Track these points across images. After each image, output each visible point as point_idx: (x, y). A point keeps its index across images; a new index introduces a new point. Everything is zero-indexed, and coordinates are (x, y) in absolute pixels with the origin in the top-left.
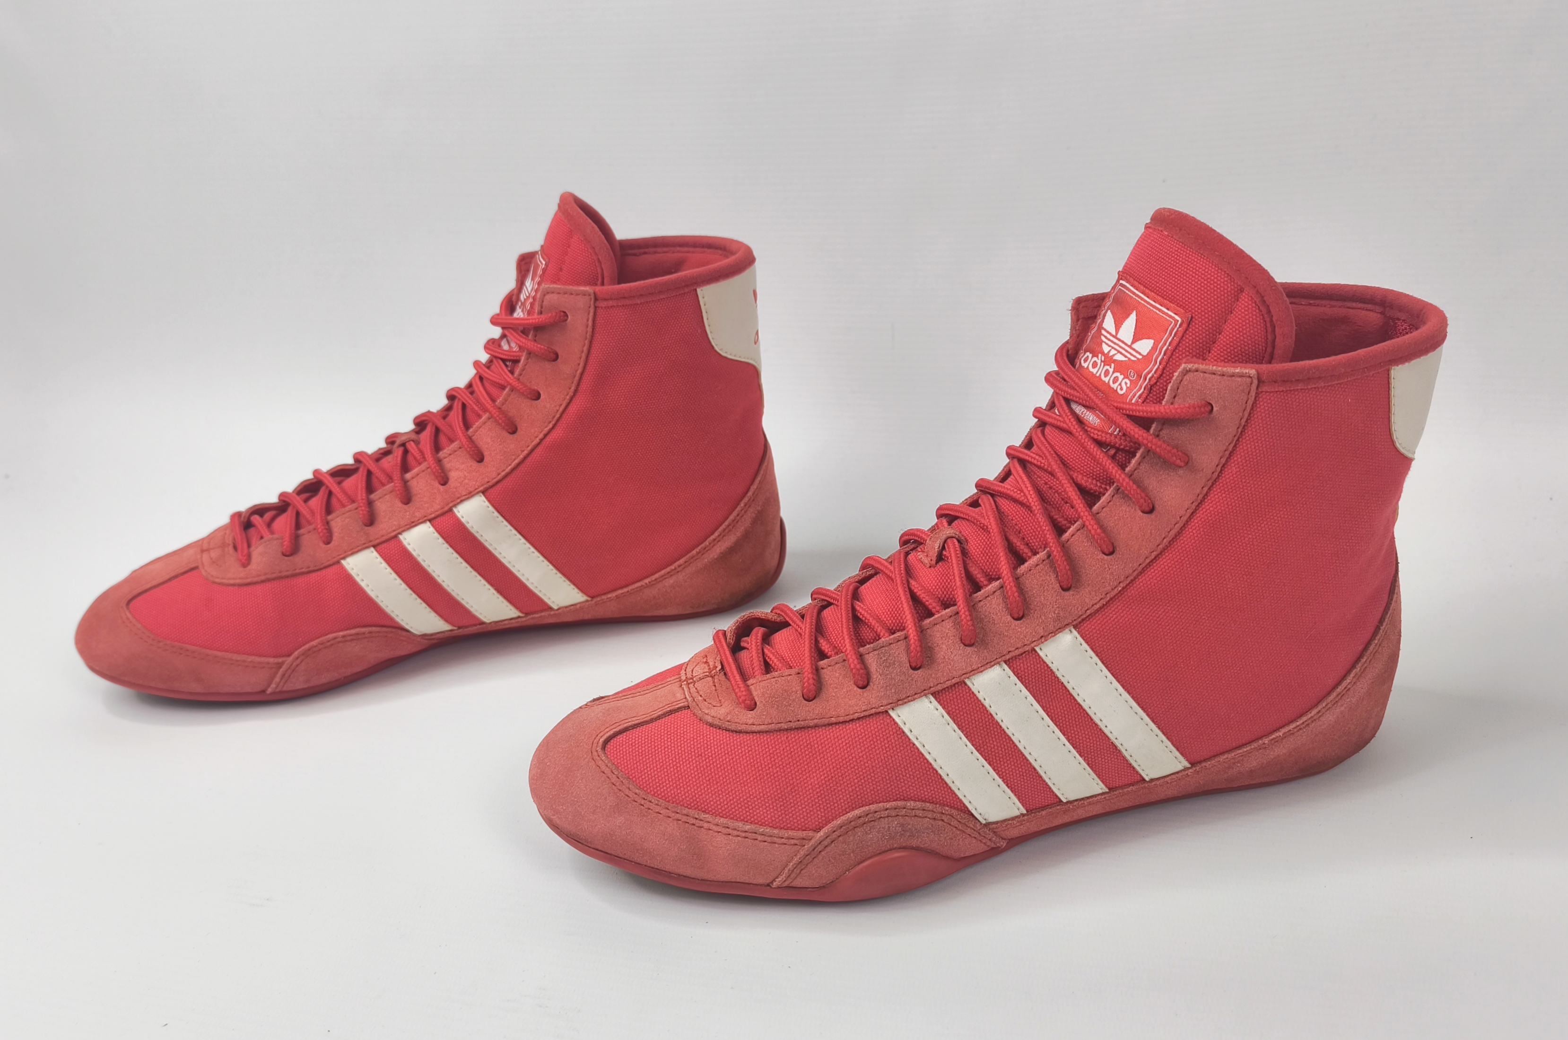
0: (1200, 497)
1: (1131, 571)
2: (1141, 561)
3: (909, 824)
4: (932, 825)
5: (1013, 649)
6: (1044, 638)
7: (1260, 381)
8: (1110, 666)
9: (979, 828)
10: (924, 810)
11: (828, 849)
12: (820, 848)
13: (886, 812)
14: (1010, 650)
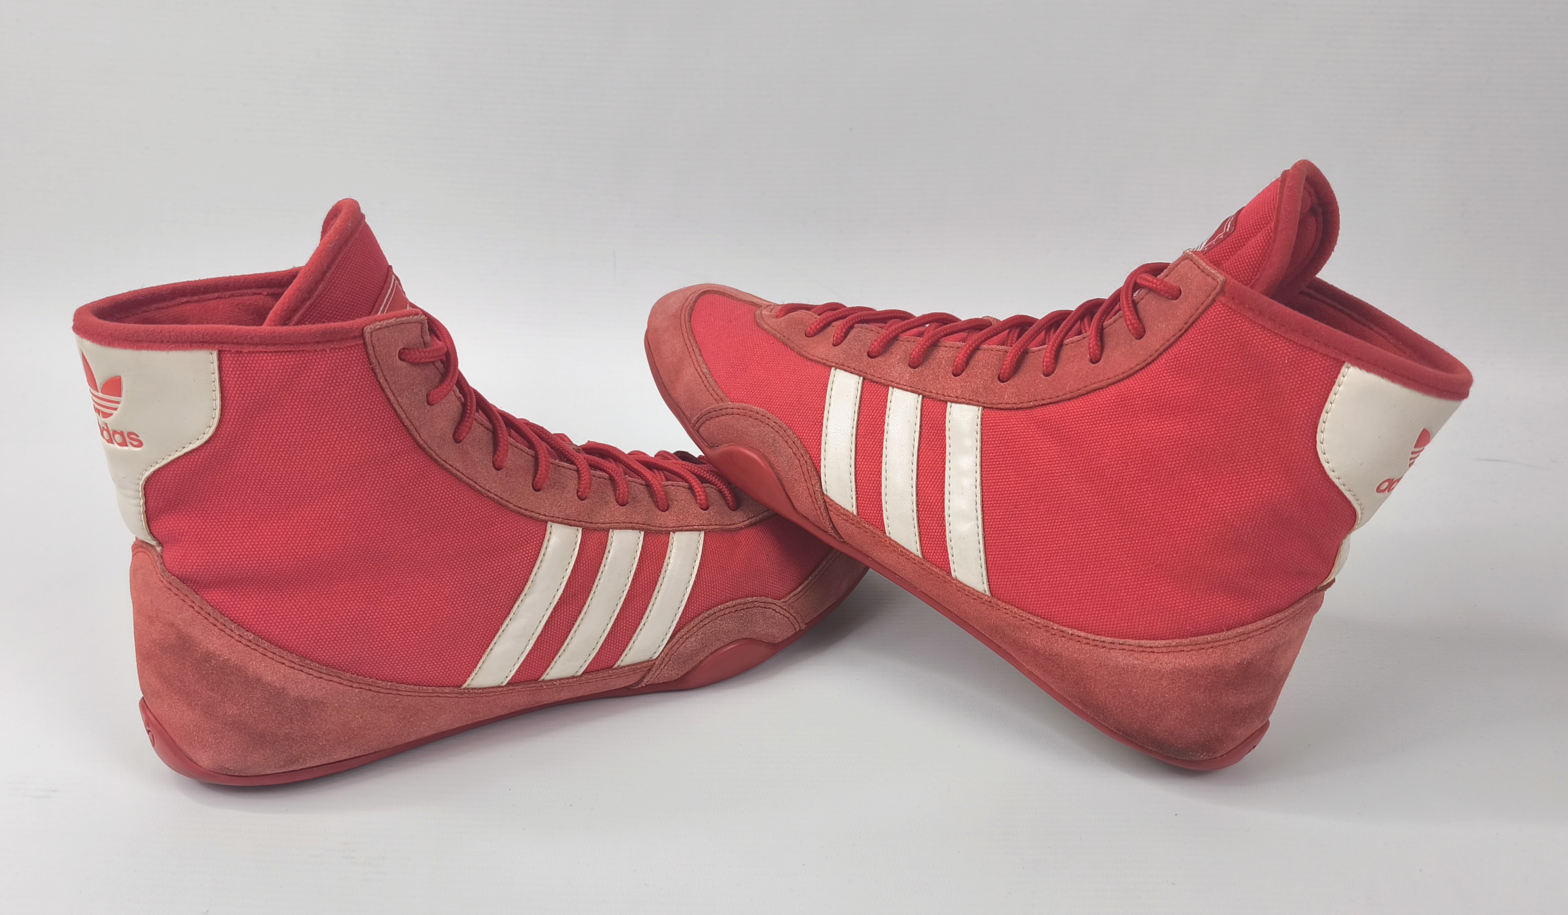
0: (1132, 371)
1: (1048, 396)
2: (1061, 394)
3: (778, 443)
4: (791, 457)
5: (935, 392)
6: (958, 400)
7: (1222, 291)
8: (984, 458)
9: (816, 489)
10: (794, 443)
11: (727, 417)
12: (723, 412)
13: (774, 424)
14: (933, 391)
